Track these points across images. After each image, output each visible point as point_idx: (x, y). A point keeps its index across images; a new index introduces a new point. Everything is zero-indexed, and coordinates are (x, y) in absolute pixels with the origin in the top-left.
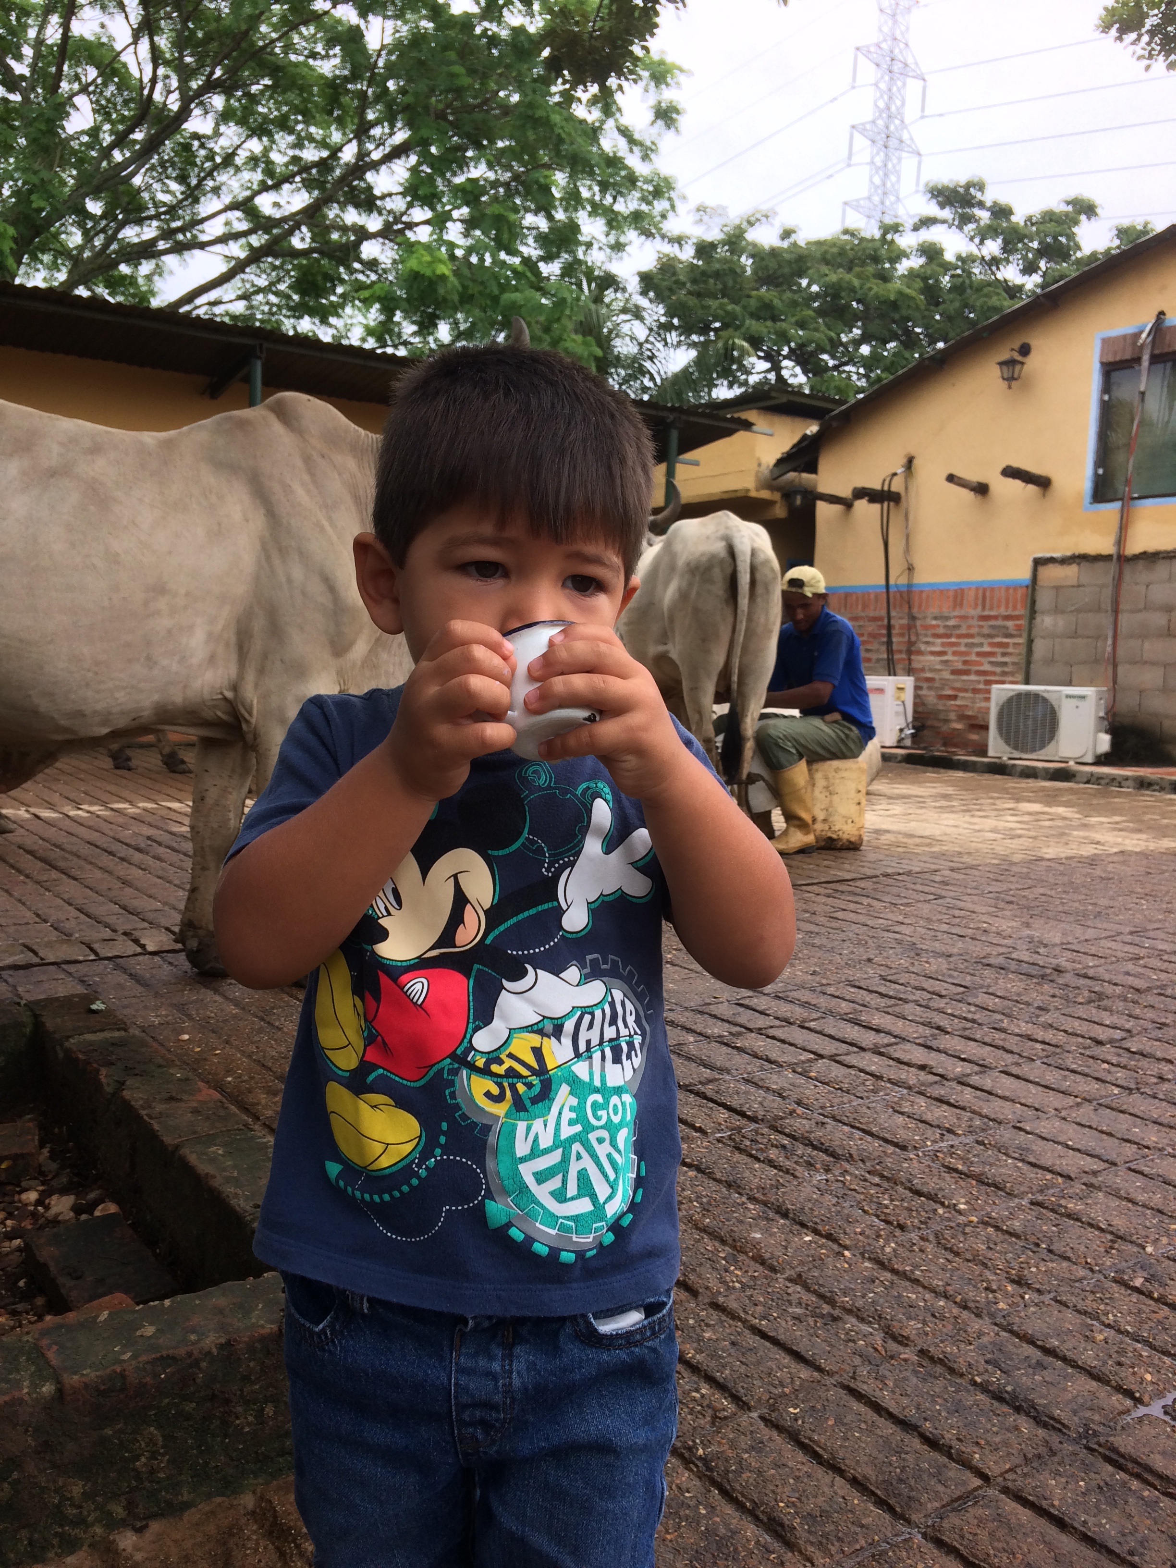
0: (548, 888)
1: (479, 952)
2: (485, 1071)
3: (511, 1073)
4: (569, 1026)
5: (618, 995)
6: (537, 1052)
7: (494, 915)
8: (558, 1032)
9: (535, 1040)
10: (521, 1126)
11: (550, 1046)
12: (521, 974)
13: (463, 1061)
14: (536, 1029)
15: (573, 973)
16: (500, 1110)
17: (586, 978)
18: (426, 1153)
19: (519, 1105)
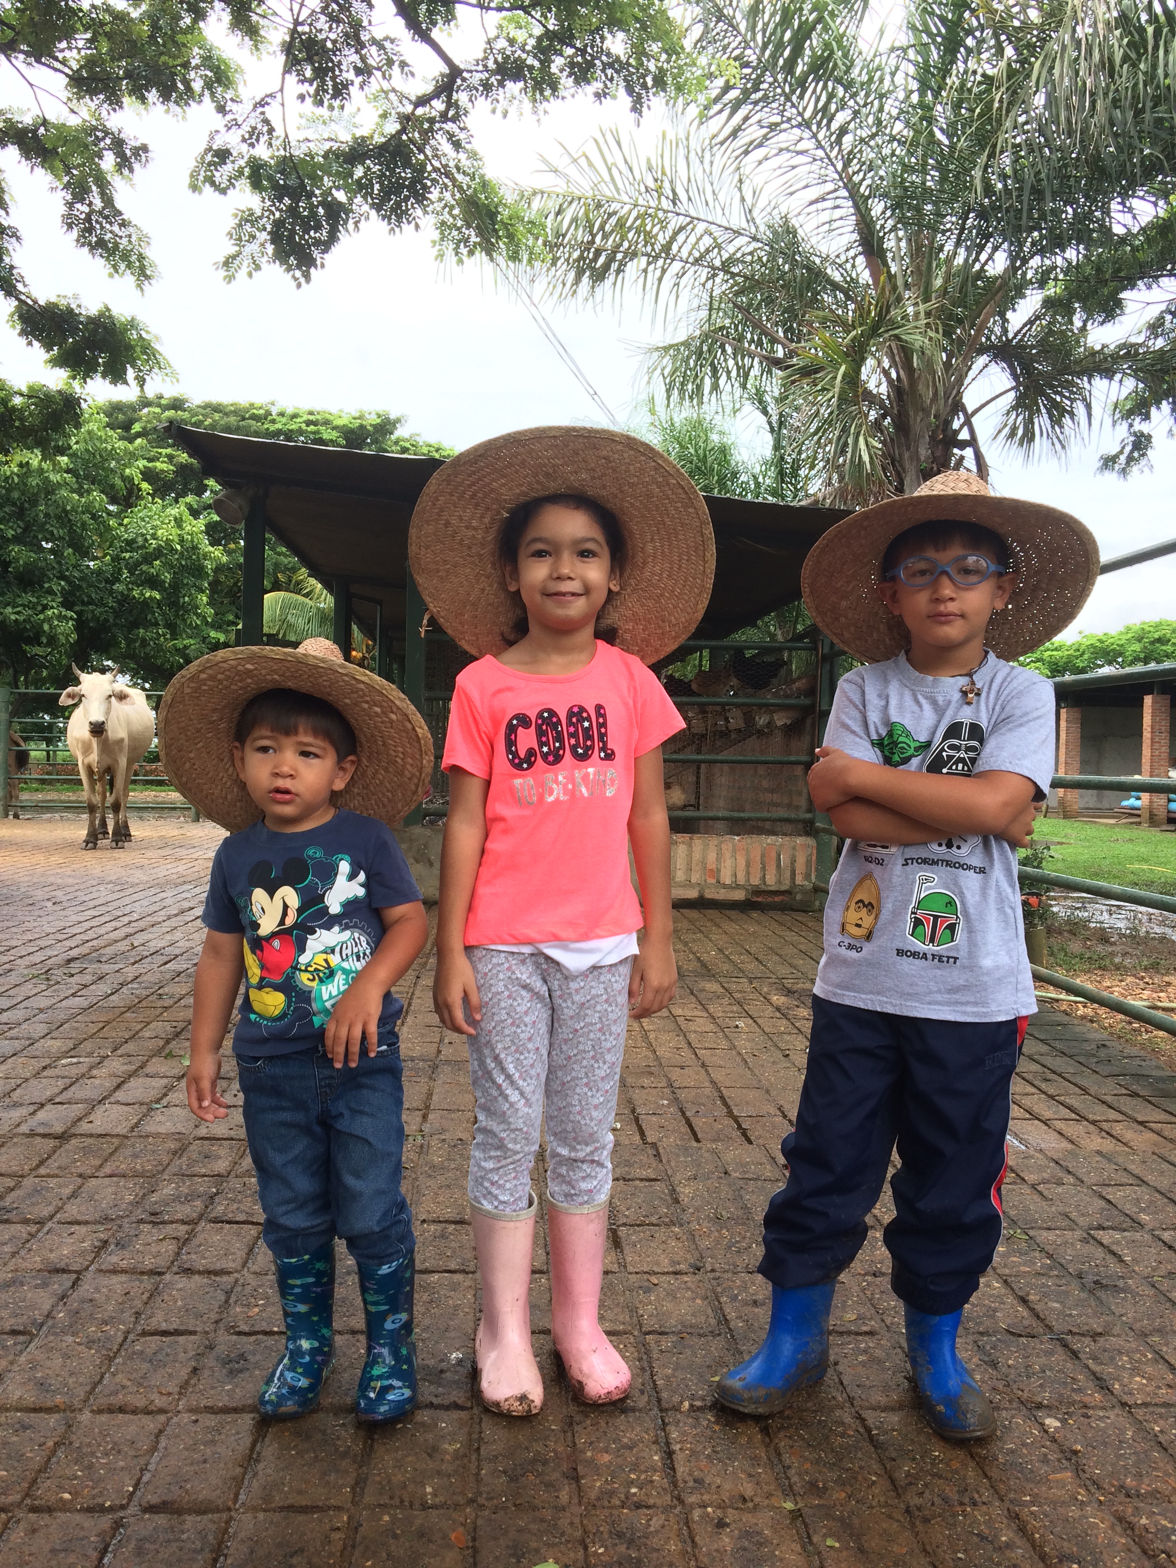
0: (321, 899)
1: (295, 926)
2: (306, 971)
3: (316, 970)
4: (337, 949)
5: (356, 935)
6: (326, 961)
7: (300, 911)
8: (333, 951)
9: (324, 956)
10: (324, 988)
11: (331, 957)
12: (314, 932)
13: (296, 968)
14: (325, 952)
15: (336, 929)
16: (314, 984)
17: (343, 930)
18: (289, 1006)
19: (321, 981)
